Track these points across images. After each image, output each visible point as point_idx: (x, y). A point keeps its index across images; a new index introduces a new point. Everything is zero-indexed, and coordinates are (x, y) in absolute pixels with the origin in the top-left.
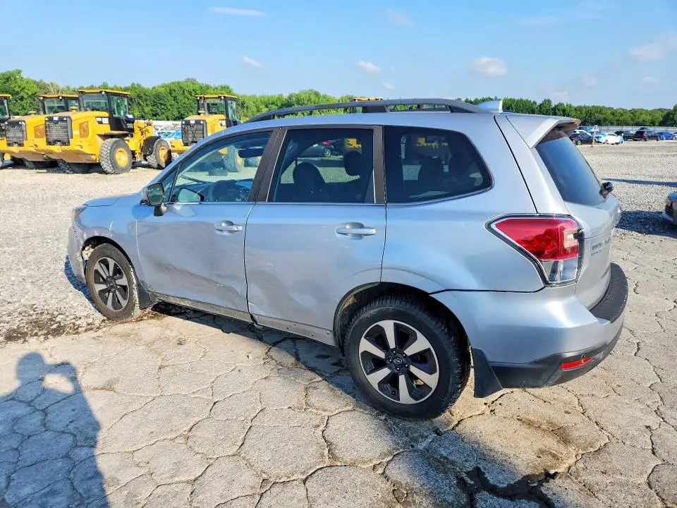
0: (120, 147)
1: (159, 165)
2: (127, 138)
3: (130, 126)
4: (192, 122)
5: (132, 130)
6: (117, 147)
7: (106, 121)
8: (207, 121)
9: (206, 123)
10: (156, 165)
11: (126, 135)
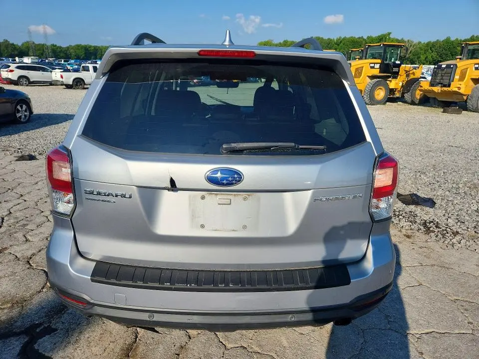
0: (380, 85)
1: (412, 101)
2: (390, 79)
3: (395, 70)
4: (444, 66)
5: (397, 73)
6: (378, 86)
7: (377, 66)
8: (458, 65)
9: (457, 67)
10: (410, 101)
11: (389, 77)
